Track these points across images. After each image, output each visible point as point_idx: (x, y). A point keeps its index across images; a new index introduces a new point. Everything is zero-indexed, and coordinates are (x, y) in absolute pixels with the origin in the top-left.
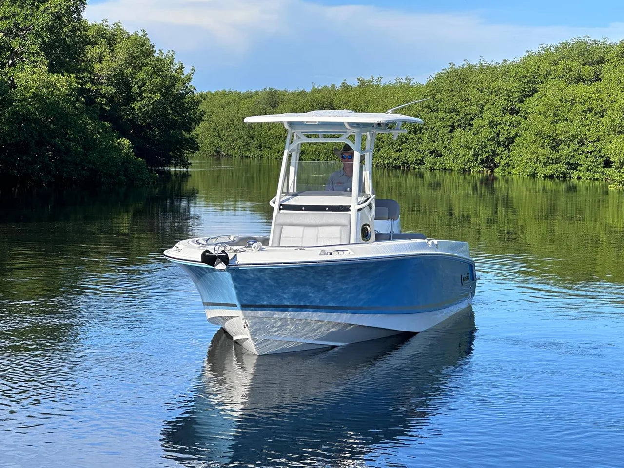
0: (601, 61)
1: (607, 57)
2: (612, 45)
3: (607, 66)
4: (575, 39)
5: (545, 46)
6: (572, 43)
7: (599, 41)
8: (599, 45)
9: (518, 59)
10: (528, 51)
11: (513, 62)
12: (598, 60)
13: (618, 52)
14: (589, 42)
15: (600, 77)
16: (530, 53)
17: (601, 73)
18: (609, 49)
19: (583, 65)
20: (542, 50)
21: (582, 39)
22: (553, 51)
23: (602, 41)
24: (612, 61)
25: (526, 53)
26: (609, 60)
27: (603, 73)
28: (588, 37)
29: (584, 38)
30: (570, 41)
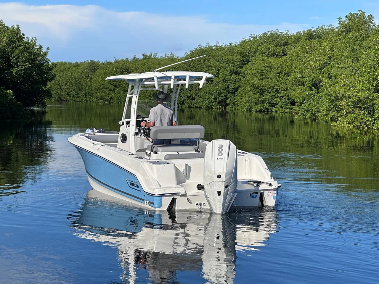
0: (286, 44)
1: (289, 42)
2: (291, 35)
3: (289, 47)
4: (270, 31)
5: (253, 36)
6: (268, 33)
7: (284, 33)
8: (284, 35)
9: (238, 43)
10: (243, 39)
11: (235, 44)
12: (284, 43)
13: (295, 39)
14: (278, 33)
15: (285, 53)
16: (245, 39)
17: (286, 51)
18: (290, 37)
19: (276, 46)
20: (251, 38)
21: (274, 31)
22: (257, 38)
23: (285, 32)
24: (292, 44)
25: (242, 40)
26: (290, 44)
27: (287, 51)
28: (278, 30)
29: (275, 31)
30: (267, 32)
